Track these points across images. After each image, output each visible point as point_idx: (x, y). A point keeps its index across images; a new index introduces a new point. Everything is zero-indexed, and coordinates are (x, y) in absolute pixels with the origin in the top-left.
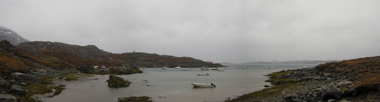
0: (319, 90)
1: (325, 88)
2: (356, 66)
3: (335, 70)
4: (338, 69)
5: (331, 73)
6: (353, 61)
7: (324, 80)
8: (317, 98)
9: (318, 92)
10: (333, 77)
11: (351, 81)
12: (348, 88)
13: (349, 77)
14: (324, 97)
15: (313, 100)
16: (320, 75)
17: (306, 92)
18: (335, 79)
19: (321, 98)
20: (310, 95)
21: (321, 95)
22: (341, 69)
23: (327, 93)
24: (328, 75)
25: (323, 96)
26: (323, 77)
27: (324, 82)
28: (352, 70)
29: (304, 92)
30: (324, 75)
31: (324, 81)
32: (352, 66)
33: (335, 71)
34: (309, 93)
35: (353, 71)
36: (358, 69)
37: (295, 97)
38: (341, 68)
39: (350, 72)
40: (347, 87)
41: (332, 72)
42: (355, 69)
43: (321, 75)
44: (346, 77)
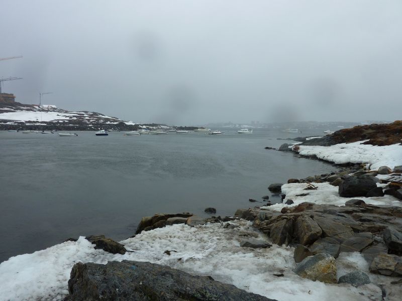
14: (342, 193)
23: (350, 186)
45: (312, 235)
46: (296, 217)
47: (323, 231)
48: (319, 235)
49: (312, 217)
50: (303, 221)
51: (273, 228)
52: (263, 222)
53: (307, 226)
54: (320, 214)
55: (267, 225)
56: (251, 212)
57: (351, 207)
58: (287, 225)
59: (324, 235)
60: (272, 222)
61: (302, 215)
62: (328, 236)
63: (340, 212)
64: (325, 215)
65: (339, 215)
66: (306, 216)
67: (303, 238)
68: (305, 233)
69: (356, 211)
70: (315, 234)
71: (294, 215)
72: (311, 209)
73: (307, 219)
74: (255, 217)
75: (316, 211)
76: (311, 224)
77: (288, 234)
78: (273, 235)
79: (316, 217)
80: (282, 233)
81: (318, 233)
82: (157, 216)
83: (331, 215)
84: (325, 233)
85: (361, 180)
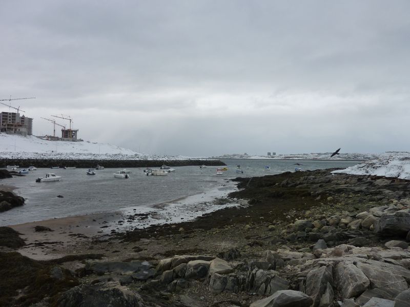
0: (366, 215)
1: (380, 213)
7: (376, 194)
8: (362, 232)
9: (364, 219)
10: (398, 189)
14: (378, 232)
15: (352, 236)
16: (367, 183)
17: (336, 217)
18: (401, 193)
19: (373, 234)
20: (346, 224)
21: (372, 226)
23: (388, 225)
24: (385, 185)
25: (377, 230)
26: (373, 188)
29: (332, 218)
30: (376, 183)
31: (376, 197)
34: (343, 220)
37: (313, 227)
43: (369, 184)
45: (358, 286)
46: (336, 263)
47: (370, 280)
48: (366, 286)
49: (355, 263)
50: (345, 268)
51: (309, 275)
52: (296, 267)
53: (351, 275)
54: (364, 260)
55: (301, 271)
56: (280, 254)
57: (397, 251)
58: (327, 273)
59: (371, 286)
60: (307, 267)
61: (342, 261)
62: (377, 287)
63: (385, 258)
64: (370, 261)
65: (386, 261)
66: (347, 262)
67: (346, 289)
68: (349, 283)
69: (405, 257)
70: (362, 285)
71: (334, 261)
72: (352, 253)
73: (350, 266)
74: (285, 260)
75: (359, 257)
76: (355, 272)
77: (328, 283)
78: (311, 284)
79: (360, 264)
80: (323, 283)
81: (364, 283)
82: (177, 259)
83: (376, 261)
84: (373, 284)
85: (400, 218)
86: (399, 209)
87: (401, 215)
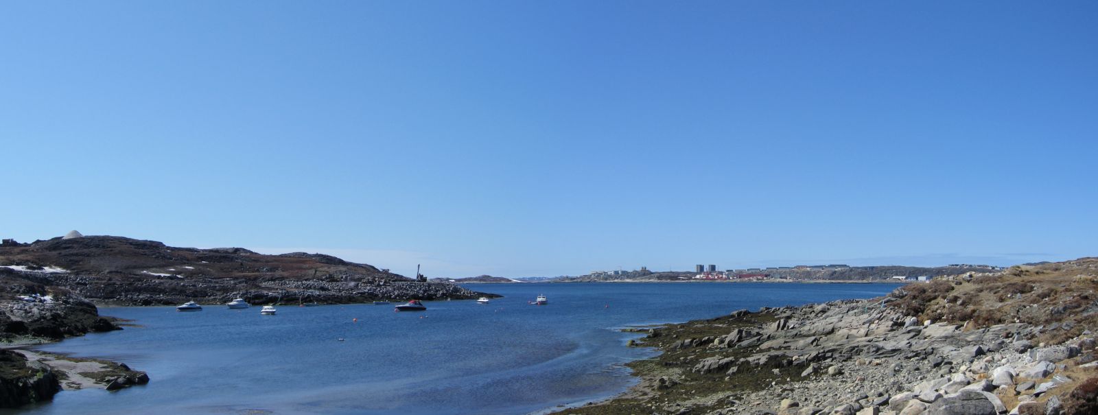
0: (905, 401)
1: (932, 394)
2: (1068, 293)
3: (974, 311)
4: (989, 303)
5: (961, 323)
6: (1056, 270)
7: (926, 354)
9: (900, 410)
10: (968, 343)
11: (1048, 363)
12: (1037, 395)
13: (1039, 342)
16: (909, 332)
18: (975, 348)
22: (1000, 304)
24: (943, 335)
26: (922, 341)
27: (926, 365)
28: (1052, 311)
29: (836, 412)
30: (927, 332)
31: (926, 362)
32: (1052, 290)
33: (976, 314)
35: (1056, 317)
36: (1079, 306)
38: (1001, 300)
39: (1043, 319)
40: (1033, 387)
41: (964, 318)
42: (1065, 309)
43: (912, 334)
44: (1025, 342)
85: (966, 402)
86: (969, 383)
87: (968, 397)
